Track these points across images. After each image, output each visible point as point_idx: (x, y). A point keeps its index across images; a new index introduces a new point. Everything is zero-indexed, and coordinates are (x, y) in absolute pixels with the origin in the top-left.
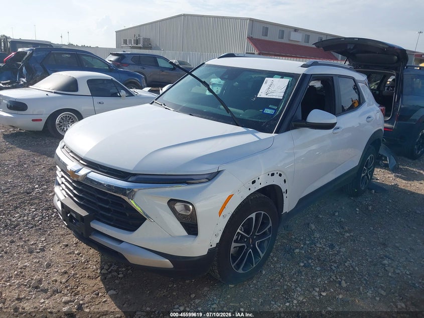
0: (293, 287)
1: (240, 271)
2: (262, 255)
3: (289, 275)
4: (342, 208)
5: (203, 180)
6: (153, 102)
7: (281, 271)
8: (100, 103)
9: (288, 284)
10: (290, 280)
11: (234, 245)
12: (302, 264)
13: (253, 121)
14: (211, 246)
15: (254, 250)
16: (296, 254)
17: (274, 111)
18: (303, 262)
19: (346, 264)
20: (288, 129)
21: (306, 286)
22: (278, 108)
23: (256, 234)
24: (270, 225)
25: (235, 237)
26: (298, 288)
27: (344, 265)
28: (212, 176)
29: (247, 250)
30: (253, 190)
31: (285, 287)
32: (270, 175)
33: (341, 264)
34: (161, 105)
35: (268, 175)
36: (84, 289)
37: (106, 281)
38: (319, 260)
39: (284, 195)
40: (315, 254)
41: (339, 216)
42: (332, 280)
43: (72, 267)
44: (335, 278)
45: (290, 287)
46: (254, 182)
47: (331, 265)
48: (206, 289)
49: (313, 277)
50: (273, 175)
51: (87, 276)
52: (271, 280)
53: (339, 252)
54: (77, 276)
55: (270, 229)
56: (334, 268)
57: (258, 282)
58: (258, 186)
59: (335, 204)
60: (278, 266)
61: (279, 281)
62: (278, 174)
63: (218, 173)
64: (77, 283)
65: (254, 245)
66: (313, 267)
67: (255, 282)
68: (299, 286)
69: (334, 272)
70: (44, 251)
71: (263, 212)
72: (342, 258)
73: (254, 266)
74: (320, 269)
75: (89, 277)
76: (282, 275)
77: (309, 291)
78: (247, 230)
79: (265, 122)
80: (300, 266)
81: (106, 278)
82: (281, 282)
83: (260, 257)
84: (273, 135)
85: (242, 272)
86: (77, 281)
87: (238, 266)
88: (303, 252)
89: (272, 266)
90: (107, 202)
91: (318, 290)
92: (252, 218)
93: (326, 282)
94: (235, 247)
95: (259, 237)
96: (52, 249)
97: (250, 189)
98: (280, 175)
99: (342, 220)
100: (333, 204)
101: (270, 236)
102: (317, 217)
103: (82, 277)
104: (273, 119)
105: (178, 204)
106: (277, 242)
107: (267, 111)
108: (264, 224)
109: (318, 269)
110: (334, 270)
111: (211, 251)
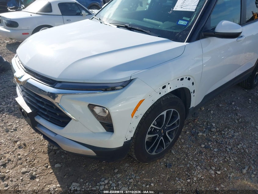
0: (194, 166)
1: (154, 153)
2: (171, 140)
3: (192, 155)
4: (238, 99)
5: (118, 87)
6: (93, 17)
7: (186, 151)
8: (68, 20)
9: (191, 163)
10: (192, 159)
11: (148, 136)
12: (203, 146)
13: (169, 31)
14: (127, 139)
15: (165, 137)
16: (199, 136)
17: (187, 22)
18: (204, 144)
19: (239, 147)
20: (198, 39)
21: (205, 165)
22: (191, 20)
23: (167, 126)
24: (179, 118)
25: (149, 130)
26: (198, 167)
27: (237, 147)
28: (126, 84)
29: (159, 138)
30: (163, 94)
31: (188, 165)
32: (180, 80)
33: (235, 146)
34: (98, 19)
35: (178, 80)
36: (38, 162)
37: (55, 155)
38: (217, 142)
39: (192, 95)
40: (214, 137)
41: (235, 105)
42: (226, 160)
43: (33, 144)
44: (228, 159)
45: (192, 165)
46: (164, 87)
47: (226, 147)
48: (127, 165)
49: (211, 157)
50: (182, 79)
51: (42, 151)
52: (178, 159)
53: (233, 136)
54: (36, 151)
55: (178, 121)
56: (228, 150)
57: (167, 160)
58: (168, 90)
59: (232, 95)
60: (184, 146)
61: (184, 160)
62: (187, 78)
63: (131, 81)
64: (35, 157)
65: (165, 134)
66: (212, 149)
67: (165, 160)
68: (199, 164)
69: (228, 154)
70: (16, 130)
71: (173, 110)
72: (235, 141)
73: (165, 148)
74: (217, 150)
75: (43, 152)
76: (187, 155)
77: (207, 169)
78: (159, 124)
79: (178, 32)
80: (201, 147)
81: (55, 153)
82: (185, 161)
83: (170, 142)
84: (185, 43)
85: (155, 154)
86: (35, 155)
87: (152, 150)
88: (205, 135)
89: (179, 147)
90: (42, 103)
91: (214, 168)
92: (163, 115)
93: (221, 162)
94: (148, 138)
95: (169, 128)
96: (22, 129)
97: (160, 93)
98: (189, 79)
99: (238, 108)
100: (231, 95)
101: (178, 126)
102: (218, 106)
103: (39, 152)
104: (186, 29)
105: (97, 107)
106: (186, 127)
107: (181, 22)
108: (173, 118)
109: (215, 150)
110: (228, 152)
111: (127, 144)
